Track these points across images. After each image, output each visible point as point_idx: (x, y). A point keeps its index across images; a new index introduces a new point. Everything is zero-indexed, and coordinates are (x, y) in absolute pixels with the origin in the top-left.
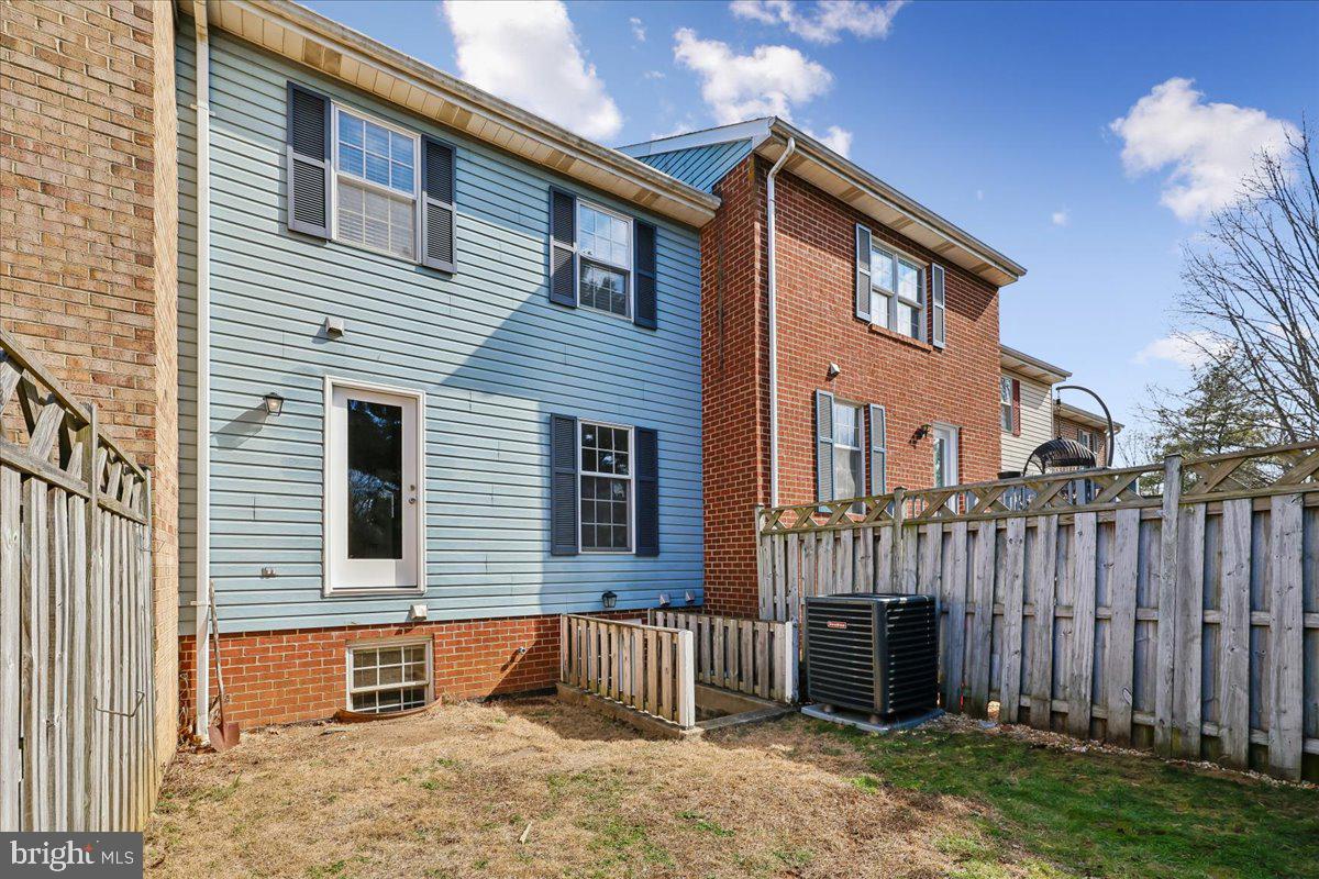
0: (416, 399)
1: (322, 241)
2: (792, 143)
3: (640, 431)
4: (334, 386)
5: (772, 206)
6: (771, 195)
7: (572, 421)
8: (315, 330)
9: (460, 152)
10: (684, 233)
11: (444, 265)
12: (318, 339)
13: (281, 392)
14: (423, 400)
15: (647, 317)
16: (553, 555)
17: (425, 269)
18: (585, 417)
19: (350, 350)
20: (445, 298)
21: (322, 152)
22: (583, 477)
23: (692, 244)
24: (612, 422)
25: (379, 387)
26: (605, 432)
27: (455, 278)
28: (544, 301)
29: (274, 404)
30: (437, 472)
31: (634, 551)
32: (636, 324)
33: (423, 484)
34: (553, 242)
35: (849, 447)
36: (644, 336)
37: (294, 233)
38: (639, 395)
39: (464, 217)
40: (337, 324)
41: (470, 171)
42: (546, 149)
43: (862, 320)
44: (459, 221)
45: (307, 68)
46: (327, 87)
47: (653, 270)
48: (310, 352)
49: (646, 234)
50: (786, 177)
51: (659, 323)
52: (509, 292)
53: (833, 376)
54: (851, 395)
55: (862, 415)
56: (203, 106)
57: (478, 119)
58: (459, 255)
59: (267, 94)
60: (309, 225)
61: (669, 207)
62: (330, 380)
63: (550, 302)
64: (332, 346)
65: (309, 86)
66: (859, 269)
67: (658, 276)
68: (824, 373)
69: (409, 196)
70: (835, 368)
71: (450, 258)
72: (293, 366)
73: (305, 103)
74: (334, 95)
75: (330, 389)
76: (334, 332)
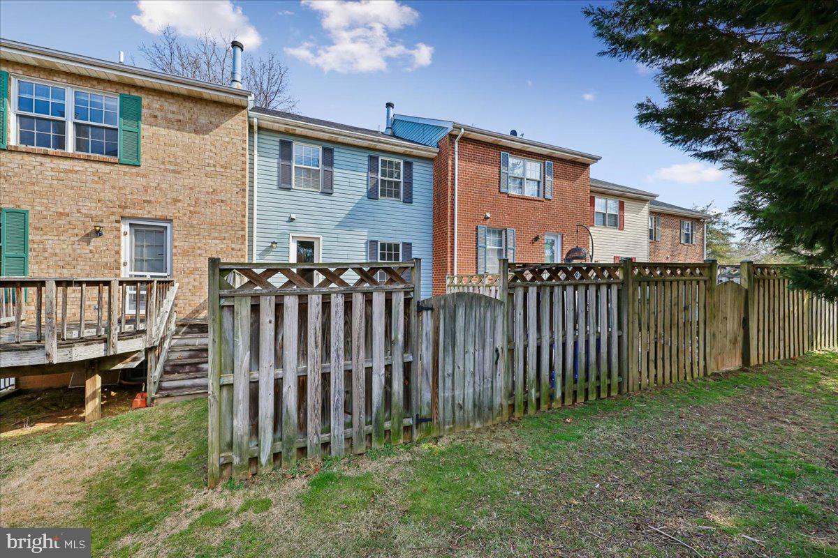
0: (319, 239)
1: (289, 189)
2: (463, 130)
3: (404, 244)
4: (293, 237)
5: (456, 153)
6: (456, 149)
7: (376, 242)
8: (287, 219)
9: (335, 149)
10: (427, 162)
11: (328, 191)
12: (288, 222)
13: (276, 240)
15: (408, 199)
17: (322, 193)
18: (381, 240)
19: (298, 224)
20: (330, 202)
21: (290, 159)
23: (429, 166)
24: (393, 241)
25: (306, 236)
26: (390, 245)
27: (333, 195)
28: (366, 198)
29: (274, 245)
32: (403, 202)
34: (370, 175)
35: (497, 247)
36: (407, 206)
37: (281, 188)
38: (404, 229)
39: (337, 172)
40: (293, 216)
41: (339, 155)
42: (366, 143)
43: (503, 193)
44: (335, 174)
45: (286, 133)
46: (292, 138)
47: (411, 180)
48: (285, 226)
49: (408, 165)
50: (464, 139)
51: (414, 200)
52: (353, 197)
53: (486, 218)
54: (497, 226)
55: (504, 233)
56: (256, 152)
57: (341, 139)
58: (335, 186)
59: (274, 144)
60: (284, 183)
61: (418, 154)
62: (291, 235)
63: (369, 198)
64: (292, 224)
65: (287, 138)
66: (502, 171)
67: (414, 181)
68: (483, 218)
69: (318, 168)
70: (488, 215)
71: (331, 188)
72: (280, 232)
73: (286, 144)
74: (294, 140)
75: (290, 238)
76: (292, 220)
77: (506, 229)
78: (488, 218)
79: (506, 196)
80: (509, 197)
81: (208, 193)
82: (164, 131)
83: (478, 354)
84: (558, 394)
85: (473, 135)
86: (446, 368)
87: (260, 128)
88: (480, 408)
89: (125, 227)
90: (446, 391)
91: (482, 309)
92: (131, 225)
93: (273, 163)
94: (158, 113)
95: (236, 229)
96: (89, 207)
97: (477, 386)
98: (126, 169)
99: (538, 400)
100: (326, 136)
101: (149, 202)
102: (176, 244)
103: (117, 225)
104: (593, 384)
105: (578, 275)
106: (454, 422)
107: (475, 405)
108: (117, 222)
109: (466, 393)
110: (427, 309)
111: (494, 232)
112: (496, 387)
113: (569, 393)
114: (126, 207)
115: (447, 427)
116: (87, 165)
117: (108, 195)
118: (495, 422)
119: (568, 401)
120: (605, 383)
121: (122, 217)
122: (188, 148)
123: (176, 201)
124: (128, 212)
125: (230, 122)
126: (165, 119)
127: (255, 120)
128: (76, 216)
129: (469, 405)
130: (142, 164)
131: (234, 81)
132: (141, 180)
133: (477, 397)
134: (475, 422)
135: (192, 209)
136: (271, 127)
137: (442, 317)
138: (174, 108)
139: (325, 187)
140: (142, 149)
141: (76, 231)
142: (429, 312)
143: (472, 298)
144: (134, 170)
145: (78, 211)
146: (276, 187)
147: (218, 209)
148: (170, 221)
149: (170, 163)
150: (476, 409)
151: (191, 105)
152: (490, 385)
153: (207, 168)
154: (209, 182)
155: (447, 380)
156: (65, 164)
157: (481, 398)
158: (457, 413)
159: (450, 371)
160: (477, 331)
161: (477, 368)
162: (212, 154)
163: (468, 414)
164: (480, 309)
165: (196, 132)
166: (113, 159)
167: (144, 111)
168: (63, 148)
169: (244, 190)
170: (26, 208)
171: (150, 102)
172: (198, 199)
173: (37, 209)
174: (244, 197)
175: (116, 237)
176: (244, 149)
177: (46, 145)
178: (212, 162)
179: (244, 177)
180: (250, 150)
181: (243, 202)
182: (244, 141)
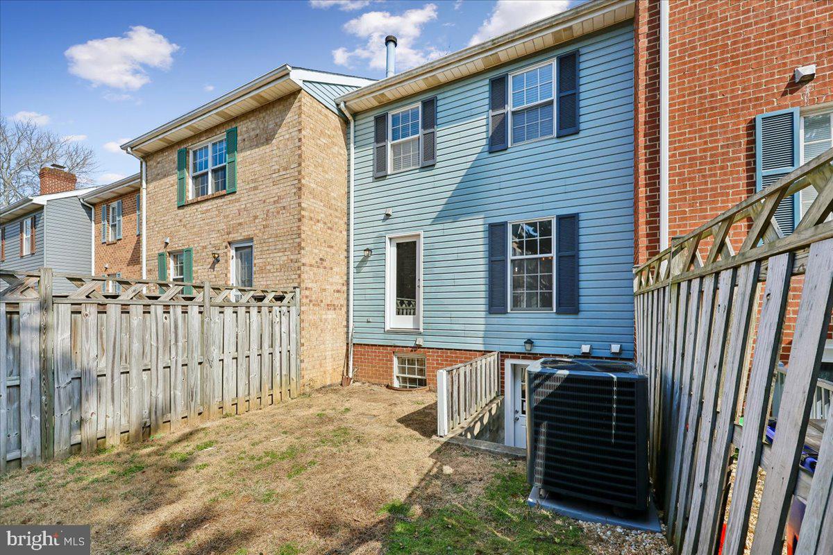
0: (419, 235)
1: (384, 177)
3: (560, 219)
4: (390, 239)
7: (504, 224)
8: (382, 217)
9: (440, 97)
10: (616, 33)
11: (430, 163)
12: (384, 220)
14: (422, 236)
15: (570, 127)
16: (490, 313)
17: (424, 168)
18: (514, 220)
19: (394, 221)
20: (431, 179)
21: (385, 137)
22: (512, 261)
23: (621, 39)
24: (538, 217)
25: (404, 235)
26: (531, 226)
27: (438, 165)
28: (486, 155)
29: (367, 253)
30: (428, 271)
31: (555, 311)
32: (558, 137)
33: (422, 279)
34: (492, 114)
36: (569, 142)
37: (377, 179)
38: (562, 189)
39: (443, 134)
40: (389, 211)
41: (446, 103)
42: (478, 61)
44: (438, 134)
45: (380, 106)
46: (387, 108)
47: (576, 86)
48: (381, 227)
51: (582, 126)
52: (465, 159)
53: (800, 83)
56: (352, 146)
57: (440, 74)
58: (438, 153)
59: (369, 125)
60: (380, 173)
62: (388, 236)
63: (490, 153)
64: (388, 221)
65: (381, 112)
67: (582, 89)
68: (779, 87)
69: (417, 136)
70: (807, 70)
71: (433, 157)
72: (376, 234)
73: (381, 121)
74: (389, 110)
75: (388, 241)
76: (388, 215)
78: (811, 78)
81: (275, 202)
82: (249, 152)
87: (355, 114)
89: (233, 252)
92: (237, 249)
93: (369, 152)
94: (246, 136)
95: (294, 237)
96: (214, 238)
98: (230, 198)
101: (240, 224)
103: (226, 250)
108: (226, 247)
114: (230, 233)
116: (213, 202)
117: (222, 225)
121: (229, 243)
122: (262, 160)
123: (256, 217)
124: (232, 237)
125: (290, 114)
126: (249, 139)
127: (343, 106)
128: (209, 246)
130: (238, 189)
132: (237, 206)
135: (264, 223)
136: (362, 105)
138: (254, 124)
139: (425, 158)
140: (237, 175)
141: (209, 260)
144: (233, 197)
145: (210, 244)
146: (372, 179)
147: (281, 217)
148: (251, 240)
149: (252, 181)
151: (264, 114)
153: (274, 176)
154: (275, 190)
156: (205, 206)
162: (277, 159)
165: (267, 141)
166: (224, 192)
167: (239, 139)
168: (207, 192)
169: (300, 189)
170: (192, 246)
171: (243, 128)
172: (268, 211)
173: (196, 245)
174: (300, 197)
175: (227, 261)
176: (300, 140)
177: (203, 194)
178: (277, 167)
179: (300, 172)
180: (348, 144)
181: (299, 204)
182: (300, 131)
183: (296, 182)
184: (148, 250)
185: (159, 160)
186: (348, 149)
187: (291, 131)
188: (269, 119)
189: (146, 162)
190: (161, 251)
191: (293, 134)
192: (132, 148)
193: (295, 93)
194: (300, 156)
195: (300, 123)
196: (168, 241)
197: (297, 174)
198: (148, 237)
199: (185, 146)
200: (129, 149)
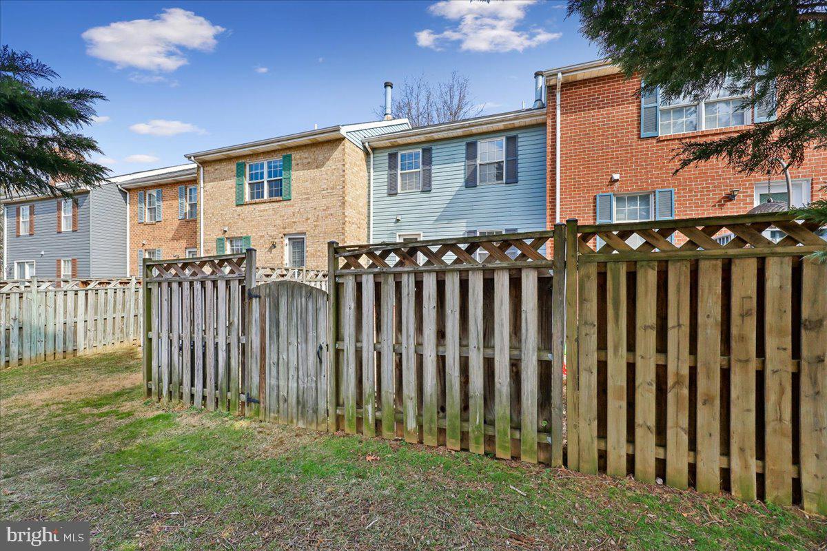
0: (420, 234)
1: (396, 194)
2: (560, 75)
3: (507, 230)
4: (399, 236)
5: (558, 108)
6: (558, 102)
7: (475, 232)
8: (394, 221)
9: (433, 147)
10: (537, 129)
11: (428, 189)
12: (395, 223)
14: (422, 236)
15: (513, 179)
17: (423, 191)
18: (480, 230)
19: (403, 224)
20: (428, 199)
21: (396, 168)
23: (538, 133)
24: (495, 229)
25: (409, 233)
26: (491, 235)
27: (433, 191)
28: (464, 188)
32: (506, 183)
34: (468, 163)
36: (512, 187)
37: (390, 195)
38: (508, 214)
39: (436, 170)
40: (399, 218)
41: (437, 152)
42: (459, 132)
43: (647, 138)
44: (433, 171)
45: (393, 146)
46: (397, 149)
47: (516, 155)
48: (393, 227)
49: (512, 141)
50: (568, 85)
51: (519, 179)
52: (450, 189)
53: (613, 182)
54: (633, 189)
55: (652, 197)
56: (372, 169)
57: (436, 136)
58: (433, 183)
59: (384, 158)
60: (392, 192)
61: (522, 124)
62: (398, 234)
63: (466, 187)
64: (398, 224)
65: (393, 151)
66: (643, 106)
67: (519, 157)
68: (606, 182)
69: (418, 170)
70: (616, 176)
71: (430, 185)
72: (389, 232)
73: (393, 157)
74: (400, 150)
75: (397, 236)
76: (398, 221)
77: (655, 192)
78: (617, 180)
79: (655, 141)
80: (659, 141)
81: (324, 210)
82: (301, 173)
83: (301, 348)
84: (411, 424)
85: (580, 75)
86: (271, 356)
87: (374, 149)
88: (303, 407)
89: (286, 241)
90: (272, 379)
91: (303, 299)
92: (289, 239)
93: (384, 175)
94: (299, 162)
95: (340, 234)
96: (272, 231)
97: (300, 382)
98: (285, 203)
99: (378, 423)
100: (422, 138)
101: (295, 222)
102: (308, 249)
103: (282, 240)
104: (478, 428)
105: (449, 257)
106: (278, 412)
107: (298, 402)
108: (282, 238)
109: (290, 387)
110: (256, 297)
111: (632, 199)
112: (321, 388)
113: (431, 429)
114: (285, 228)
115: (272, 415)
116: (270, 205)
117: (278, 222)
118: (320, 429)
119: (430, 440)
120: (505, 434)
121: (284, 235)
122: (313, 180)
123: (308, 219)
124: (287, 231)
125: (336, 153)
126: (302, 164)
127: (367, 144)
128: (267, 236)
129: (293, 400)
130: (292, 198)
131: (386, 114)
132: (292, 209)
133: (301, 393)
134: (298, 421)
135: (315, 223)
136: (380, 146)
137: (267, 304)
138: (306, 155)
139: (424, 185)
140: (292, 188)
141: (266, 246)
142: (258, 299)
143: (293, 287)
144: (289, 203)
145: (267, 234)
146: (386, 195)
147: (328, 221)
148: (305, 234)
149: (305, 193)
150: (300, 407)
151: (315, 149)
152: (314, 385)
153: (323, 192)
154: (324, 202)
155: (272, 367)
156: (262, 207)
157: (305, 395)
158: (281, 403)
159: (276, 360)
160: (299, 322)
161: (300, 363)
162: (325, 181)
163: (292, 409)
164: (301, 299)
165: (317, 167)
166: (280, 198)
167: (293, 162)
168: (263, 197)
169: (344, 203)
170: (250, 235)
171: (296, 155)
172: (318, 215)
173: (254, 235)
174: (344, 209)
175: (282, 247)
176: (344, 171)
177: (258, 197)
178: (325, 187)
179: (344, 193)
180: (368, 169)
181: (344, 213)
182: (344, 165)
183: (341, 198)
184: (205, 234)
185: (216, 167)
186: (369, 172)
187: (337, 164)
188: (319, 154)
189: (204, 167)
190: (218, 237)
191: (338, 166)
192: (194, 157)
193: (341, 140)
194: (344, 182)
195: (344, 160)
196: (226, 229)
197: (341, 193)
198: (205, 225)
199: (243, 161)
200: (192, 158)
